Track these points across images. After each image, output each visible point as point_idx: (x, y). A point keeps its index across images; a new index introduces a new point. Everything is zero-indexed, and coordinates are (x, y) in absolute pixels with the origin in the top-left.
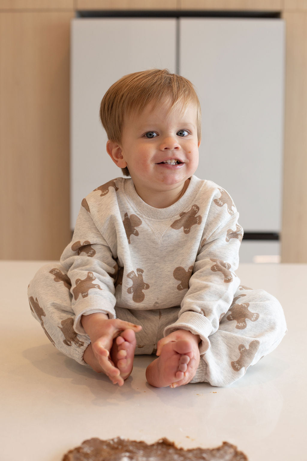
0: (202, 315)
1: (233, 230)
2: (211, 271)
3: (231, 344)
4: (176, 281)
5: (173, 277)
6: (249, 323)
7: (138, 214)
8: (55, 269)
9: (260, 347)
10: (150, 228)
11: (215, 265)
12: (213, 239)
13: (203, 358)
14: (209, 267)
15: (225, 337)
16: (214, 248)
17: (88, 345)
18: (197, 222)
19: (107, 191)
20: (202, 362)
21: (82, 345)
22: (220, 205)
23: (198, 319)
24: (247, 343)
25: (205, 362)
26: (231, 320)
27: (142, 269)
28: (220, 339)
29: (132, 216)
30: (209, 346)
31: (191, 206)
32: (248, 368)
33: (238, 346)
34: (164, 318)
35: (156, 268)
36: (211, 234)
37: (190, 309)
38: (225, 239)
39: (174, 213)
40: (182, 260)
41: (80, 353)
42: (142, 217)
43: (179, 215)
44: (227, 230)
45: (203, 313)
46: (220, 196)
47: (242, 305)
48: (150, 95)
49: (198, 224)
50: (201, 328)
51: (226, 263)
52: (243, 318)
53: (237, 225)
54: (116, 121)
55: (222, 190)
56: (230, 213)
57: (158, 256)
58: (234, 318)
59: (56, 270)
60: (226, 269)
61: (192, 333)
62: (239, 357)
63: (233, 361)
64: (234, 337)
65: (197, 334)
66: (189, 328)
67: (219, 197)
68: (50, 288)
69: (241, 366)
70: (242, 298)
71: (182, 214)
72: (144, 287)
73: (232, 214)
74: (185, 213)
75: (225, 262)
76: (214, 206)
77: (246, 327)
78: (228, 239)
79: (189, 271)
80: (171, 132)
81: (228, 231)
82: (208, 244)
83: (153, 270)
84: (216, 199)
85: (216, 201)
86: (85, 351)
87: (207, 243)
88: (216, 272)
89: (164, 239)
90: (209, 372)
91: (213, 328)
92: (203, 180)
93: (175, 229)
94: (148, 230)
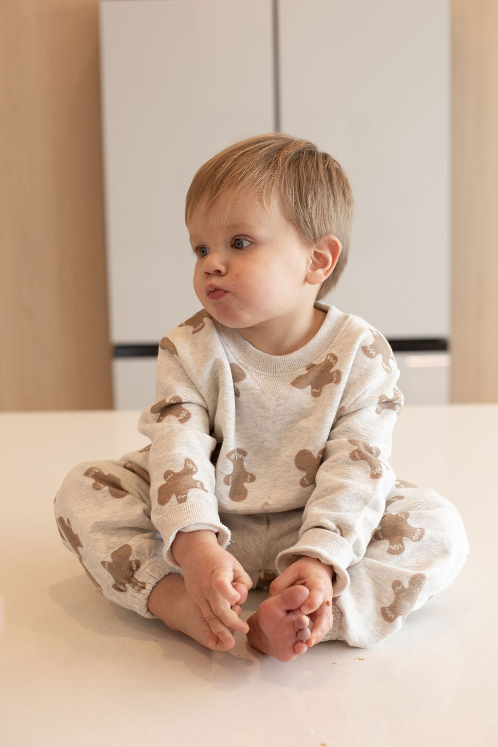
0: (338, 535)
1: (388, 396)
2: (350, 460)
3: (380, 579)
4: (298, 471)
5: (294, 466)
6: (409, 545)
8: (93, 468)
9: (426, 584)
10: (259, 385)
11: (357, 450)
12: (356, 408)
13: (336, 603)
14: (346, 453)
15: (371, 569)
16: (358, 423)
17: (152, 586)
18: (333, 379)
20: (335, 609)
21: (143, 588)
22: (371, 356)
23: (331, 540)
24: (405, 578)
25: (339, 609)
26: (380, 539)
27: (246, 450)
28: (362, 570)
29: (231, 365)
30: (347, 583)
31: (325, 354)
32: (407, 617)
33: (391, 583)
34: (275, 529)
35: (266, 450)
36: (354, 399)
37: (319, 525)
38: (375, 408)
39: (298, 364)
40: (309, 439)
41: (142, 602)
42: (247, 368)
43: (305, 368)
44: (379, 396)
45: (339, 531)
46: (371, 341)
47: (397, 515)
49: (335, 383)
50: (335, 554)
51: (374, 446)
52: (399, 537)
53: (394, 389)
55: (375, 333)
56: (386, 370)
57: (269, 431)
58: (385, 536)
59: (94, 470)
60: (373, 457)
61: (322, 561)
62: (392, 600)
63: (384, 606)
64: (385, 569)
65: (330, 564)
66: (318, 554)
67: (371, 343)
68: (88, 500)
69: (396, 615)
70: (397, 502)
71: (310, 367)
72: (246, 478)
73: (388, 371)
74: (314, 365)
75: (371, 445)
76: (361, 357)
77: (403, 551)
78: (379, 410)
79: (318, 457)
81: (380, 398)
82: (347, 415)
83: (261, 452)
84: (365, 347)
85: (364, 349)
86: (148, 597)
87: (346, 413)
88: (358, 461)
89: (278, 402)
90: (346, 626)
91: (355, 556)
92: (348, 315)
93: (297, 387)
94: (254, 387)
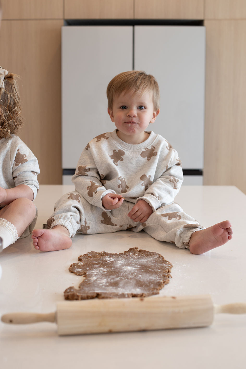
7: (122, 149)
18: (154, 155)
19: (100, 139)
22: (169, 150)
29: (119, 151)
67: (168, 145)
80: (133, 107)
93: (143, 157)
94: (128, 157)
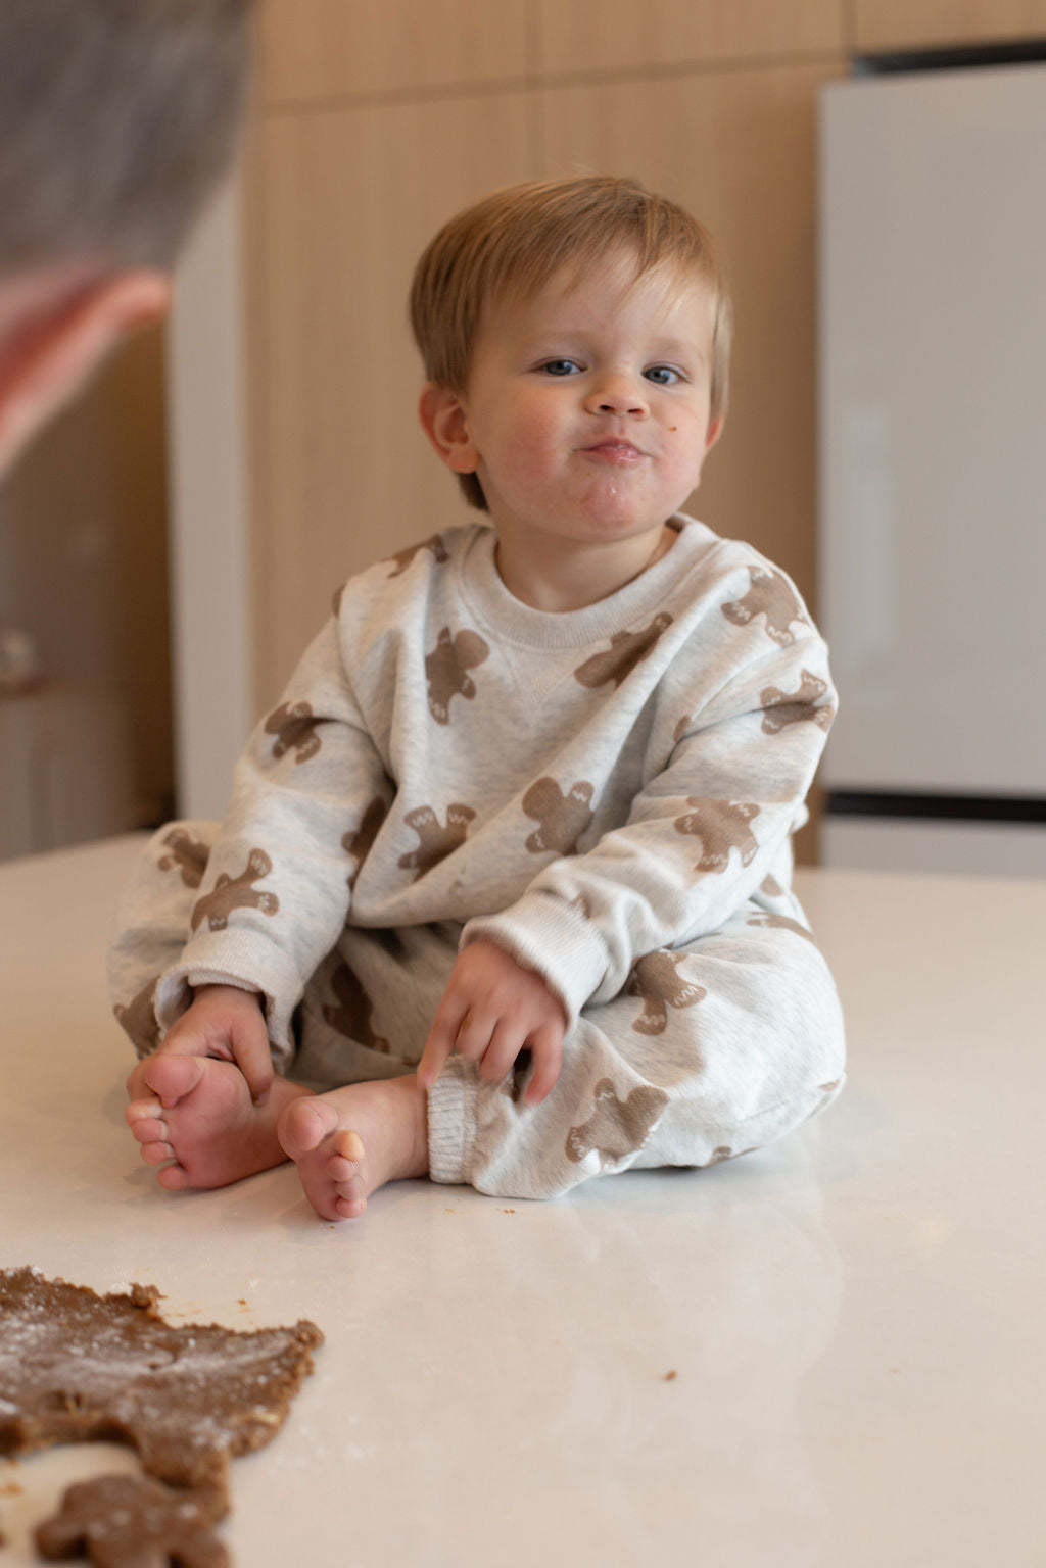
1: (784, 690)
4: (525, 819)
10: (513, 673)
11: (692, 815)
12: (714, 718)
16: (717, 749)
19: (410, 562)
22: (742, 622)
24: (625, 1082)
27: (473, 808)
29: (463, 635)
31: (652, 615)
36: (707, 701)
39: (596, 631)
42: (495, 638)
43: (609, 640)
44: (760, 689)
46: (743, 591)
48: (572, 239)
54: (459, 319)
62: (588, 1117)
67: (742, 595)
69: (589, 1147)
71: (620, 639)
73: (785, 642)
74: (627, 635)
76: (719, 624)
77: (661, 1031)
78: (768, 723)
79: (571, 796)
81: (762, 696)
82: (696, 733)
85: (727, 610)
87: (693, 729)
88: (685, 835)
89: (547, 713)
93: (588, 684)
94: (501, 679)
